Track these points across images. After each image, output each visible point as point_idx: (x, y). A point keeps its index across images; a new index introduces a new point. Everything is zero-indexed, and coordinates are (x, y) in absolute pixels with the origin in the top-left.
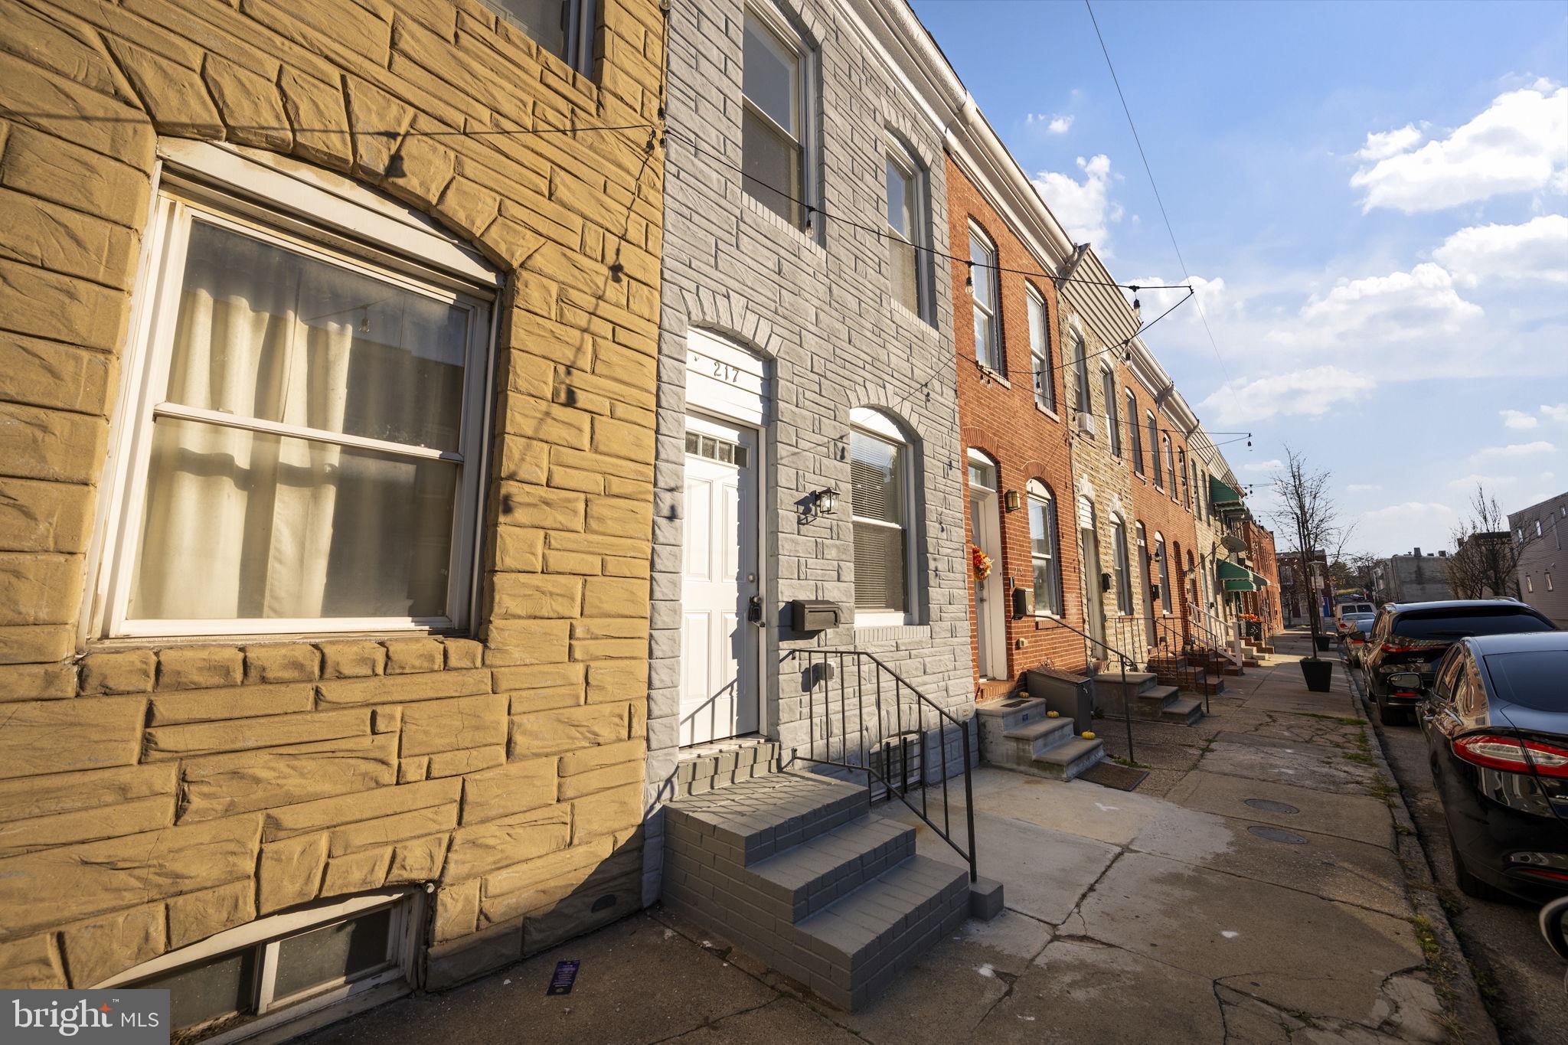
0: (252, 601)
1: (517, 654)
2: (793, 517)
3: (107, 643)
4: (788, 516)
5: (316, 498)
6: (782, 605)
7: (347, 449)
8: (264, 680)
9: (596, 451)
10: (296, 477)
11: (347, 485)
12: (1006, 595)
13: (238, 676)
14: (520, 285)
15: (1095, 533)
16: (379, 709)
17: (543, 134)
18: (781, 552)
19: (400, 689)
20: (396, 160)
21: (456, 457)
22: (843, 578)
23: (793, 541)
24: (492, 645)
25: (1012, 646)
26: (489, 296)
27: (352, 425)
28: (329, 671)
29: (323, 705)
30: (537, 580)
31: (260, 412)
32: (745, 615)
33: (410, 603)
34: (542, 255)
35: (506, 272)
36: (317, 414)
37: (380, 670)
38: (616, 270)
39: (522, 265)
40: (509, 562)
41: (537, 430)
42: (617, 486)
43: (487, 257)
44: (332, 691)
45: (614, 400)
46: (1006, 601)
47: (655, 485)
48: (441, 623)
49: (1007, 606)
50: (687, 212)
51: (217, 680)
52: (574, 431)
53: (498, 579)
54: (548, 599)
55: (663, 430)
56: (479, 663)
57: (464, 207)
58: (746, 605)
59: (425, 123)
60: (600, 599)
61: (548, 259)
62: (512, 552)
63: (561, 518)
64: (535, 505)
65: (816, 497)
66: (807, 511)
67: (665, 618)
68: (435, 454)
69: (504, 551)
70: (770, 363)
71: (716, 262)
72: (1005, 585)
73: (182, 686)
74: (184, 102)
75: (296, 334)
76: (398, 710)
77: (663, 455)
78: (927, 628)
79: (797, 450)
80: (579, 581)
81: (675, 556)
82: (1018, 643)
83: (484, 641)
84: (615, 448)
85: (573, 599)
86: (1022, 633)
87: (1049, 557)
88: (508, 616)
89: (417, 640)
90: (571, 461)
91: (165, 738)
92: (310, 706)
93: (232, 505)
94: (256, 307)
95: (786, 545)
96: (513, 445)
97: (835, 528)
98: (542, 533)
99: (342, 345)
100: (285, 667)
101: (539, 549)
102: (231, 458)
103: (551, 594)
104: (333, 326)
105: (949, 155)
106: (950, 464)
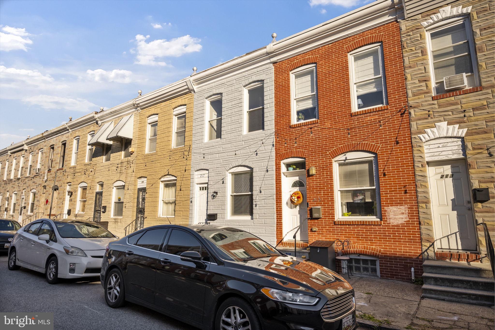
3: (159, 217)
4: (210, 198)
9: (184, 195)
15: (466, 159)
18: (208, 205)
20: (169, 172)
22: (222, 209)
23: (211, 203)
25: (309, 230)
30: (178, 212)
38: (185, 171)
39: (177, 176)
41: (178, 195)
42: (185, 199)
45: (185, 188)
47: (190, 198)
49: (308, 214)
52: (181, 194)
55: (191, 190)
57: (173, 173)
61: (179, 174)
64: (178, 204)
67: (191, 216)
77: (191, 193)
78: (252, 221)
80: (182, 212)
82: (312, 229)
86: (315, 225)
87: (374, 187)
88: (176, 216)
97: (221, 198)
105: (277, 62)
106: (267, 170)
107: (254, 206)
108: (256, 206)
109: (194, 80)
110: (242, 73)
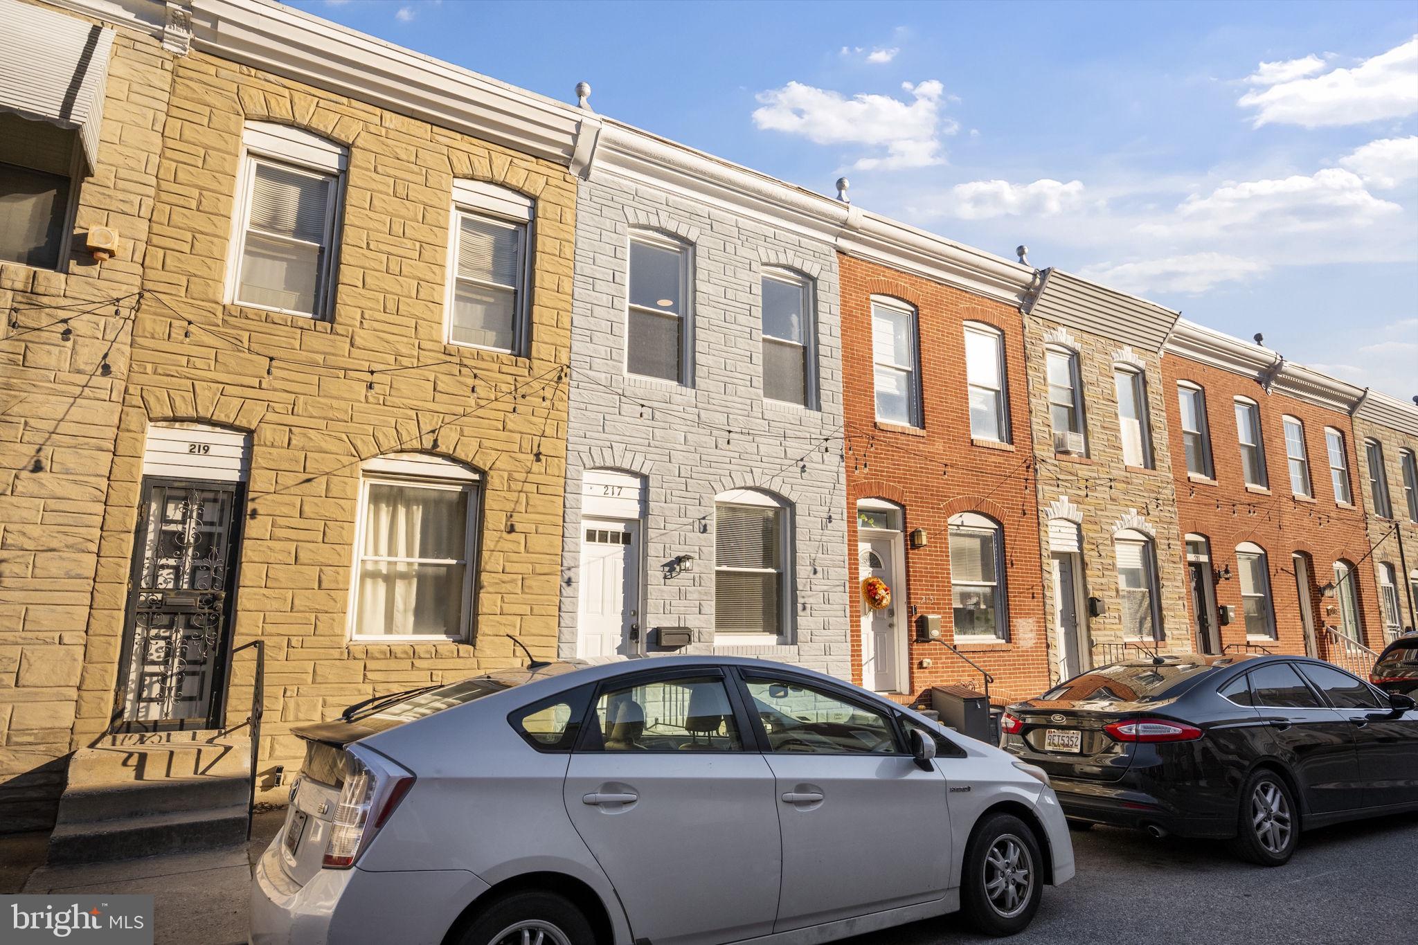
0: (389, 628)
1: (488, 652)
2: (661, 575)
3: (351, 643)
4: (655, 574)
5: (410, 584)
6: (649, 630)
7: (421, 565)
8: (396, 657)
9: (528, 552)
10: (404, 576)
11: (421, 578)
12: (909, 622)
13: (388, 655)
14: (489, 478)
15: (1082, 554)
16: (434, 672)
17: (500, 400)
18: (649, 597)
19: (440, 664)
20: (436, 441)
21: (464, 562)
22: (703, 612)
23: (659, 590)
24: (477, 647)
25: (915, 665)
26: (477, 484)
27: (422, 555)
28: (416, 655)
29: (414, 668)
30: (498, 618)
31: (390, 554)
32: (628, 636)
33: (445, 629)
34: (500, 461)
35: (483, 473)
36: (409, 553)
37: (433, 656)
38: (538, 456)
39: (490, 469)
40: (485, 610)
41: (495, 546)
42: (539, 569)
43: (475, 469)
44: (417, 663)
45: (537, 524)
46: (910, 626)
47: (562, 566)
48: (458, 638)
49: (910, 631)
50: (583, 406)
51: (383, 657)
52: (516, 544)
53: (480, 618)
54: (503, 627)
55: (566, 535)
56: (472, 655)
57: (463, 451)
58: (629, 630)
59: (448, 419)
60: (530, 627)
61: (504, 463)
62: (486, 605)
63: (509, 587)
64: (497, 583)
65: (679, 560)
66: (672, 570)
67: (567, 637)
68: (454, 562)
69: (482, 605)
70: (645, 479)
71: (604, 429)
72: (908, 612)
73: (374, 658)
74: (369, 449)
75: (402, 511)
76: (440, 672)
77: (566, 549)
78: (794, 648)
79: (665, 531)
80: (519, 618)
81: (574, 603)
82: (921, 664)
83: (474, 646)
84: (538, 549)
85: (515, 627)
86: (925, 654)
87: (995, 584)
88: (484, 635)
89: (447, 644)
90: (515, 559)
91: (370, 675)
92: (410, 668)
93: (382, 587)
94: (388, 506)
95: (654, 593)
96: (485, 554)
97: (697, 579)
98: (500, 596)
99: (418, 513)
100: (402, 653)
101: (499, 603)
102: (381, 571)
103: (504, 625)
104: (415, 507)
105: (845, 254)
106: (830, 517)
107: (800, 607)
108: (804, 609)
109: (607, 140)
110: (759, 221)
